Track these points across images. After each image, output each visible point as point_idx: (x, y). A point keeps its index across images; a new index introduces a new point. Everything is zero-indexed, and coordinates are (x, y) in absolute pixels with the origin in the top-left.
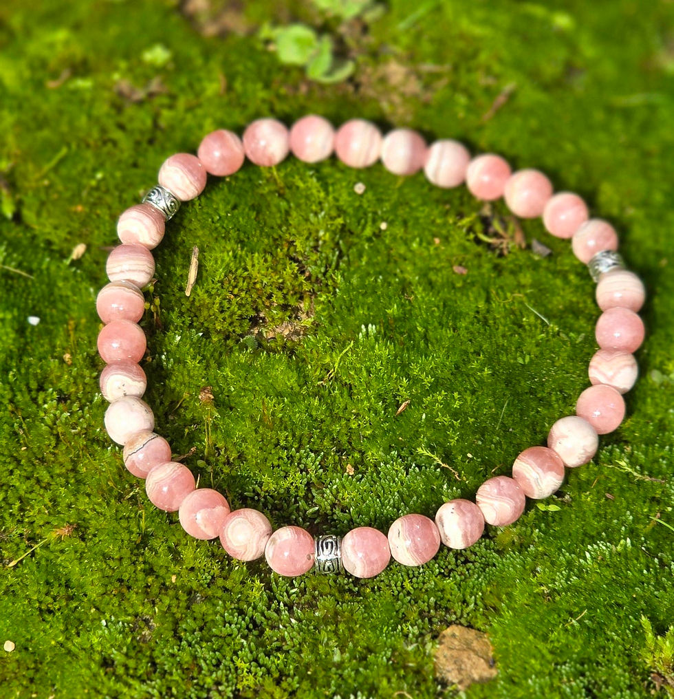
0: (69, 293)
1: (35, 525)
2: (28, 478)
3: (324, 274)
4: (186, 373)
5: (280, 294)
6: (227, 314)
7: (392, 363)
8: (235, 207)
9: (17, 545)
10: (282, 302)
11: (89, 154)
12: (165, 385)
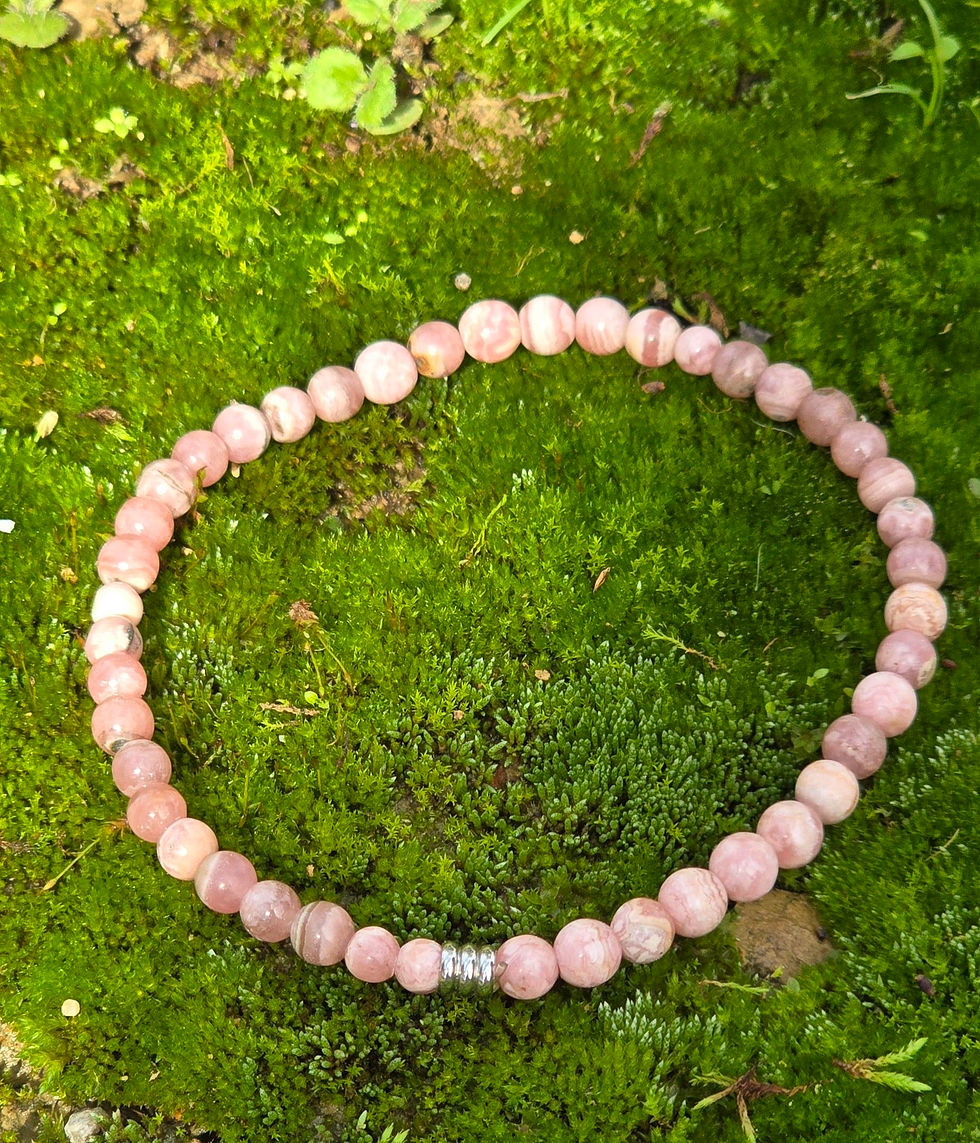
0: (49, 481)
1: (69, 826)
2: (45, 758)
3: (432, 411)
4: (253, 574)
5: (367, 450)
6: (293, 487)
7: (569, 518)
8: (278, 331)
9: (49, 858)
10: (371, 460)
11: (37, 279)
12: (224, 597)
